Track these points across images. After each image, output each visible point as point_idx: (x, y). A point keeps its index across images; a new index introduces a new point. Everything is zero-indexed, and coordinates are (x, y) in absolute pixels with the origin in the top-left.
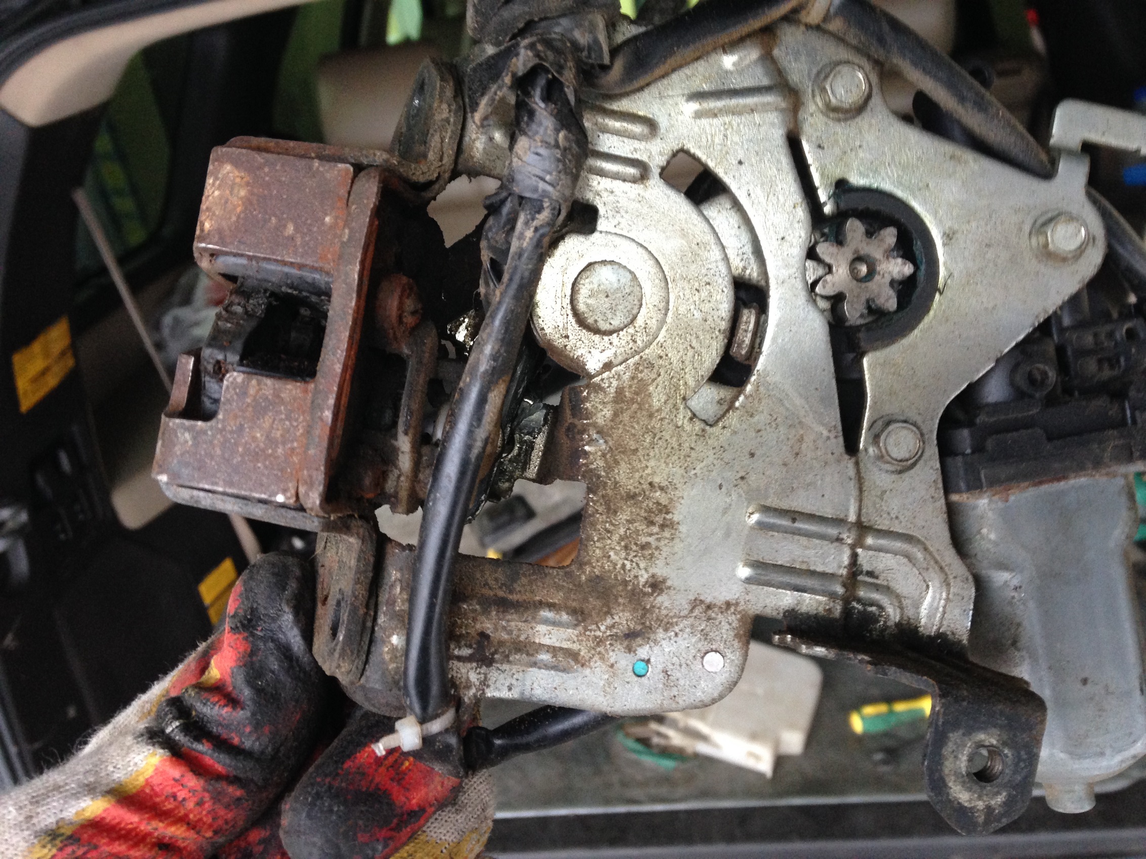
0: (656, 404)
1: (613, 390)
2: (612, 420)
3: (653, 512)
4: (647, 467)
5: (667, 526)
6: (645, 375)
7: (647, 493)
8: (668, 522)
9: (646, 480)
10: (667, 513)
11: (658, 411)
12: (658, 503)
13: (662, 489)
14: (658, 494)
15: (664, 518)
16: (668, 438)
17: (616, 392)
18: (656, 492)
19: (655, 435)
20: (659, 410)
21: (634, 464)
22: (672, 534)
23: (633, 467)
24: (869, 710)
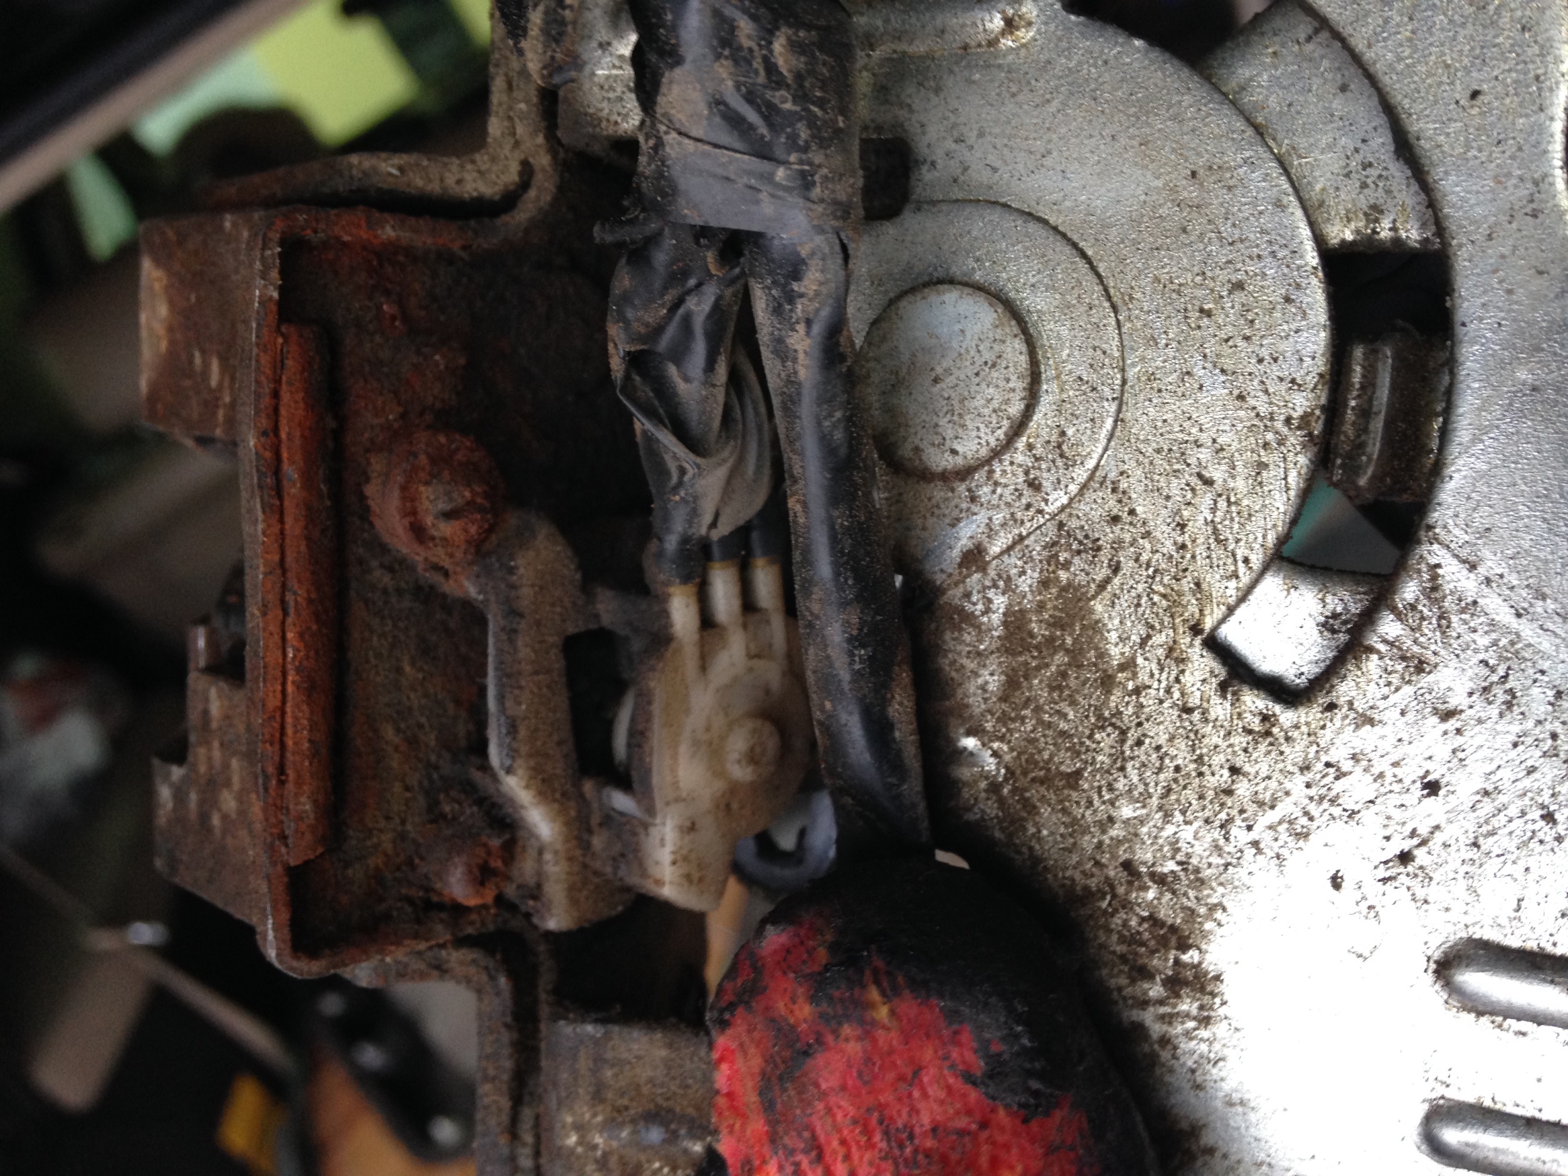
0: (1116, 653)
1: (996, 618)
2: (1004, 699)
3: (1143, 944)
4: (1111, 820)
5: (1186, 983)
6: (1077, 571)
7: (1121, 890)
8: (1189, 974)
9: (1114, 857)
10: (1184, 947)
11: (1122, 667)
12: (1154, 920)
13: (1161, 880)
14: (1151, 895)
15: (1177, 962)
16: (1162, 739)
17: (1005, 624)
18: (1146, 888)
19: (1123, 733)
20: (1129, 665)
21: (1078, 812)
22: (1201, 1008)
23: (1075, 822)
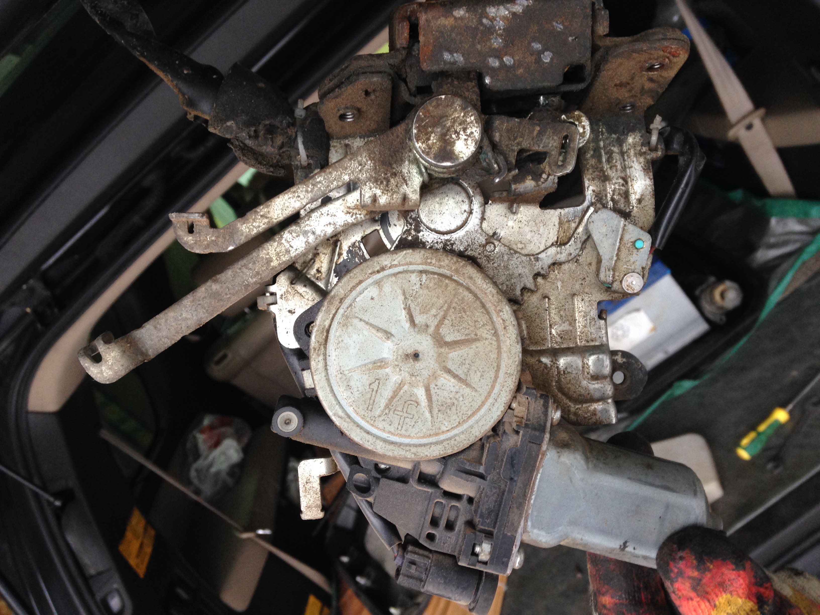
24: (745, 441)
